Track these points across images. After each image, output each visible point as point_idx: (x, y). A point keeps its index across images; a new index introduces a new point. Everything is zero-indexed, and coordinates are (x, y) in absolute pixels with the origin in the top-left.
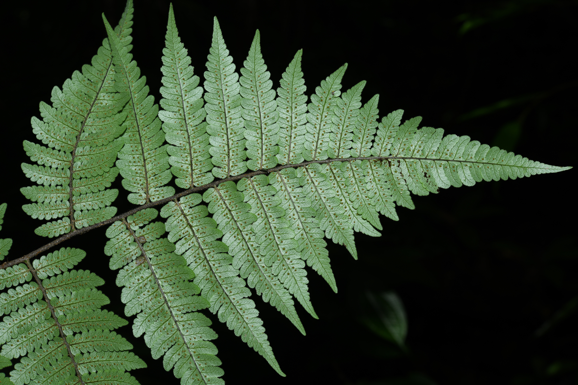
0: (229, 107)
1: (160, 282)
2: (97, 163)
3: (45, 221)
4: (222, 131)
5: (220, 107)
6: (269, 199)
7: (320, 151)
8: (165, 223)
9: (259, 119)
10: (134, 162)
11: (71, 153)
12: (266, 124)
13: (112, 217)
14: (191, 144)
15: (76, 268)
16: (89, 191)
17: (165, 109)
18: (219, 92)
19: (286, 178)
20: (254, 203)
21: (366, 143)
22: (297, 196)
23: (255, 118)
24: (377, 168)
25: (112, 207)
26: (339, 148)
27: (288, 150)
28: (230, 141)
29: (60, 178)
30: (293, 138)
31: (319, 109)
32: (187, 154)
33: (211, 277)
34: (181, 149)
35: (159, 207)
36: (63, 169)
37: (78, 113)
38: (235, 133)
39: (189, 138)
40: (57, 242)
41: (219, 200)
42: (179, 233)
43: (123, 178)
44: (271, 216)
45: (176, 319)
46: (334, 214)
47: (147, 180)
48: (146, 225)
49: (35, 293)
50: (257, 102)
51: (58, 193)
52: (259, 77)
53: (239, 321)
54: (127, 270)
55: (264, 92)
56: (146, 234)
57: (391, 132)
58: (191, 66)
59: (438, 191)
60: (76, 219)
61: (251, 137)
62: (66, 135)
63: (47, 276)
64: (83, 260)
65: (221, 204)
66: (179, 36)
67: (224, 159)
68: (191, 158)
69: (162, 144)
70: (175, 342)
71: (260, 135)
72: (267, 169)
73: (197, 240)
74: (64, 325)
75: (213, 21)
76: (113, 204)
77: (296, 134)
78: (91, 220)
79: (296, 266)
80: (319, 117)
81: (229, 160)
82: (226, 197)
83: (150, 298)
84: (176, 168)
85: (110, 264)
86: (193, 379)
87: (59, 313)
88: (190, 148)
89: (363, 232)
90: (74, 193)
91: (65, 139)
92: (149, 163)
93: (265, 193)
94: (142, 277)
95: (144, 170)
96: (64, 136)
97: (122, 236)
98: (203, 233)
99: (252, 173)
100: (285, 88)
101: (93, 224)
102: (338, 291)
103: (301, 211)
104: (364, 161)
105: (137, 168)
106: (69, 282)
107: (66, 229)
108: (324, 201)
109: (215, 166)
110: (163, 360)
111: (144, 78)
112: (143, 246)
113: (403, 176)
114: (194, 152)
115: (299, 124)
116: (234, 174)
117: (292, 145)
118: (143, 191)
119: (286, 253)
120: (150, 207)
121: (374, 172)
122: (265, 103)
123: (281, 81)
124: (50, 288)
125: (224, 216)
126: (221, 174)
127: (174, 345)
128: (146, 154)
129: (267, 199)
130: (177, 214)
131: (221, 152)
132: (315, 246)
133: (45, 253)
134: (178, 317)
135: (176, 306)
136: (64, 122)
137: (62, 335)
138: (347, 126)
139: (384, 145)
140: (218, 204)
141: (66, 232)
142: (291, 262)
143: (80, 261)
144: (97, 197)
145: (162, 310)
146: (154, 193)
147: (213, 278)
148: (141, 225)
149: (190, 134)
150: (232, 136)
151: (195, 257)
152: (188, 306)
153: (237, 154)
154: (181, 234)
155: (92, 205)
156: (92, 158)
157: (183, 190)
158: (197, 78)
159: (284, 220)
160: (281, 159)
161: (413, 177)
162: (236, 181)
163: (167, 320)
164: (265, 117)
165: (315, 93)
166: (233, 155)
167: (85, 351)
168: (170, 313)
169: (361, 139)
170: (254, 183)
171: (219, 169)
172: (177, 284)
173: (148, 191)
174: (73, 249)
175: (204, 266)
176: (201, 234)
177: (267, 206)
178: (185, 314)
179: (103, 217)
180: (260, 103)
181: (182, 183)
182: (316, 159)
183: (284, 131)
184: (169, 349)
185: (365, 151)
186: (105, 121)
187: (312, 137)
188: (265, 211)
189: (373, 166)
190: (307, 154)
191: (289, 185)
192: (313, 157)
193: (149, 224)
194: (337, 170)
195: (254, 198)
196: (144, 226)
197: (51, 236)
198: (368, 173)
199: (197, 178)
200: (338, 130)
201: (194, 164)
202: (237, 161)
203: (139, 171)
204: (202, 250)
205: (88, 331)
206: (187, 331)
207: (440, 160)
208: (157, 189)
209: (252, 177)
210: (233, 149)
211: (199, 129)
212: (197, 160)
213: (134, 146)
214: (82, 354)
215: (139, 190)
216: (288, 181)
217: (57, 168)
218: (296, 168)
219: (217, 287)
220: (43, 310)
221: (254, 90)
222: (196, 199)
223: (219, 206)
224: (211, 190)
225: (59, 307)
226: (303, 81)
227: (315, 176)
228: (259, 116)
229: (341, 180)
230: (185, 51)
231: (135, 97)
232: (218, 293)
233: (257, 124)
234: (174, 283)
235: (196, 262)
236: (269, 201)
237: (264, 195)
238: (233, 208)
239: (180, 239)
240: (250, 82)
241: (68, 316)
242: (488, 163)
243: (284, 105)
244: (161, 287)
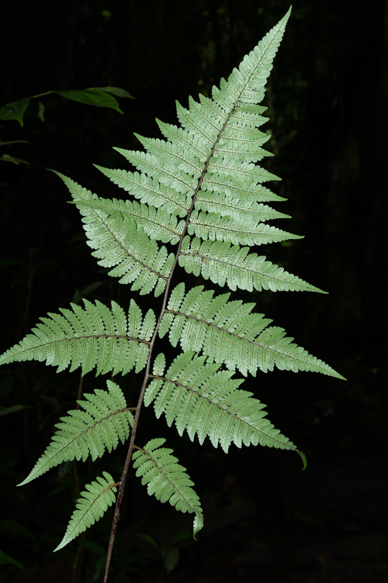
0: (161, 168)
1: (221, 260)
2: (143, 246)
3: (154, 290)
4: (171, 179)
5: (159, 172)
6: (219, 179)
7: (212, 138)
8: (196, 236)
9: (177, 158)
10: (156, 230)
11: (128, 256)
12: (181, 156)
13: (175, 258)
14: (167, 197)
15: (186, 292)
16: (154, 260)
17: (140, 198)
18: (151, 168)
19: (214, 164)
20: (216, 187)
21: (221, 113)
22: (227, 164)
23: (175, 159)
24: (237, 114)
25: (170, 254)
26: (215, 127)
27: (201, 154)
28: (178, 178)
29: (138, 269)
30: (196, 147)
31: (190, 126)
32: (171, 203)
33: (236, 233)
34: (166, 203)
35: (186, 233)
36: (134, 265)
37: (108, 240)
38: (176, 173)
39: (163, 196)
40: (167, 291)
41: (203, 203)
42: (205, 233)
43: (161, 241)
44: (228, 184)
45: (242, 267)
46: (247, 151)
47: (169, 230)
48: (190, 245)
49: (181, 319)
50: (168, 153)
51: (145, 274)
52: (156, 145)
53: (266, 237)
54: (204, 270)
55: (165, 147)
56: (195, 248)
57: (222, 97)
58: (128, 172)
59: (265, 88)
60: (163, 275)
61: (183, 167)
62: (116, 252)
63: (179, 308)
64: (185, 286)
65: (206, 204)
66: (110, 169)
67: (186, 187)
68: (174, 202)
69: (156, 211)
70: (252, 277)
71: (185, 162)
72: (204, 170)
73: (214, 227)
74: (206, 320)
75: (114, 150)
76: (169, 253)
77: (196, 145)
78: (169, 268)
79: (259, 189)
80: (194, 128)
81: (187, 185)
82: (204, 199)
83: (224, 270)
84: (174, 212)
85: (195, 275)
86: (274, 283)
87: (199, 317)
88: (168, 198)
89: (264, 143)
90: (150, 267)
91: (119, 254)
92: (161, 223)
93: (215, 179)
94: (212, 266)
95: (163, 228)
96: (117, 254)
97: (187, 260)
98: (213, 222)
99: (201, 178)
100: (170, 136)
101: (171, 269)
102: (282, 178)
103: (235, 167)
104: (229, 119)
105: (160, 230)
106: (190, 301)
107: (164, 283)
108: (237, 152)
109: (186, 194)
110: (255, 289)
111: (114, 199)
112: (198, 254)
113: (248, 103)
114: (172, 198)
115: (191, 140)
116: (196, 187)
117: (200, 150)
118: (174, 235)
119: (249, 189)
120: (184, 237)
121: (238, 117)
122: (171, 150)
123: (165, 136)
124: (185, 311)
125: (212, 206)
126: (192, 193)
127: (253, 278)
128: (156, 222)
129: (218, 180)
130: (196, 227)
131: (181, 186)
132: (256, 172)
133: (168, 300)
134: (242, 266)
135: (237, 262)
136: (109, 249)
137: (209, 325)
138: (207, 117)
139: (227, 104)
140: (204, 205)
141: (166, 283)
142: (255, 190)
143: (184, 288)
144: (159, 257)
145: (233, 269)
146: (178, 230)
147: (238, 233)
148: (189, 247)
149: (162, 194)
150: (176, 175)
151: (221, 234)
152: (241, 257)
153: (187, 179)
154: (206, 232)
155: (162, 263)
156: (138, 248)
157: (187, 216)
158: (136, 173)
159: (234, 179)
160: (204, 160)
161: (251, 98)
162: (200, 189)
163: (240, 271)
164: (178, 154)
165: (181, 123)
166: (186, 181)
167: (224, 322)
168: (238, 268)
169: (217, 114)
170: (207, 180)
171: (188, 193)
172: (228, 254)
173: (175, 233)
174: (177, 286)
175: (228, 233)
176: (213, 223)
177: (221, 182)
178: (244, 262)
179: (172, 262)
180: (169, 152)
181: (183, 214)
182: (214, 143)
183: (191, 149)
184: (253, 282)
185: (224, 116)
186: (122, 229)
187: (202, 138)
188: (223, 185)
189: (235, 116)
190: (209, 146)
191: (218, 164)
192: (212, 143)
193: (191, 244)
194: (226, 136)
195: (214, 186)
196: (190, 246)
197: (163, 292)
198: (237, 120)
199: (185, 206)
200: (206, 123)
201: (178, 203)
202: (190, 181)
203: (162, 231)
204: (220, 228)
205: (218, 312)
206: (252, 267)
207: (250, 78)
208: (177, 228)
209: (203, 180)
210: (183, 179)
211: (162, 188)
212: (177, 199)
213: (147, 225)
214: (224, 324)
215: (172, 237)
216: (216, 163)
217: (132, 267)
218: (212, 156)
219: (243, 234)
220: (191, 322)
221: (161, 151)
222: (195, 213)
223: (206, 205)
224: (196, 203)
225: (196, 314)
226: (172, 125)
227: (222, 148)
228: (175, 157)
229: (232, 136)
230: (119, 170)
231: (121, 209)
232: (246, 236)
233: (179, 160)
234: (227, 254)
235: (224, 235)
236: (220, 179)
237: (215, 180)
238: (211, 200)
239: (208, 234)
240: (156, 151)
241: (203, 314)
242: (265, 52)
243: (178, 141)
244: (223, 261)
